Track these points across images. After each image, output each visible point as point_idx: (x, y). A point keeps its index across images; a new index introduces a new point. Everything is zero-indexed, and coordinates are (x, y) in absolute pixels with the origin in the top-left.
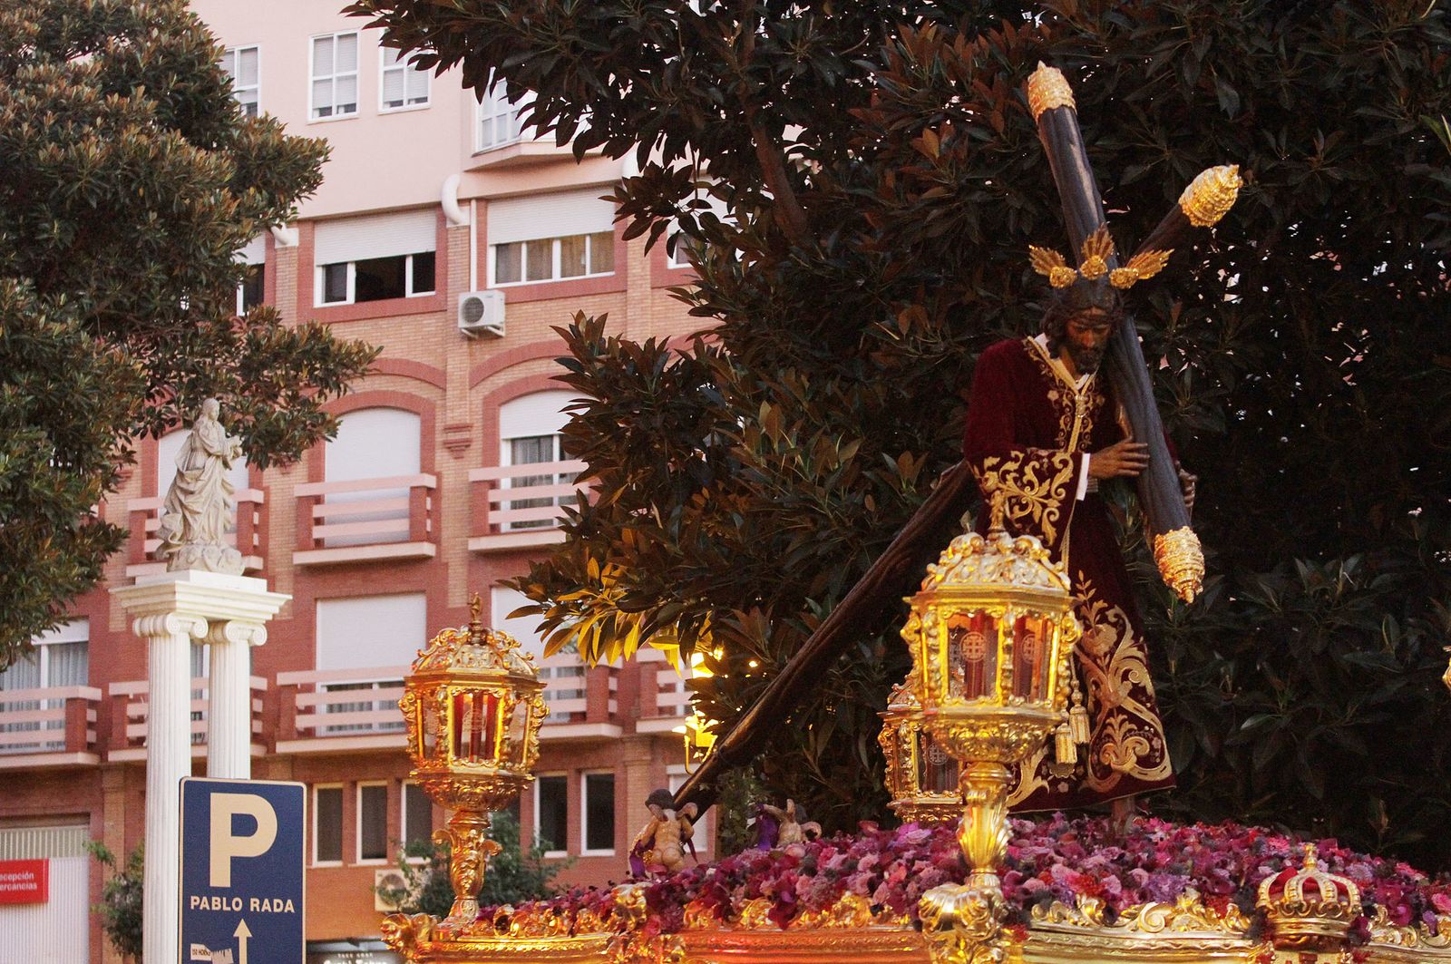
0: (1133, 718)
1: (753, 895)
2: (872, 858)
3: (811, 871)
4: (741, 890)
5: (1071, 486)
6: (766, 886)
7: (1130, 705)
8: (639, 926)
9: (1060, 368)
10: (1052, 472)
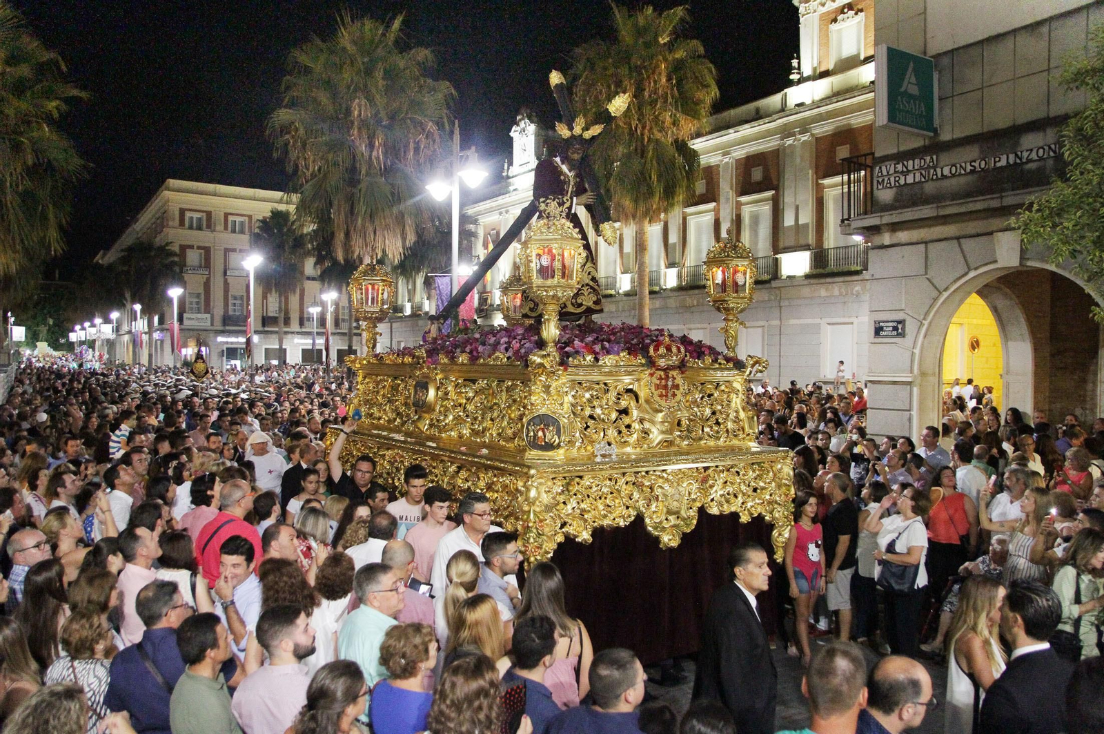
0: (592, 288)
1: (463, 352)
2: (505, 339)
3: (484, 344)
4: (458, 350)
5: (570, 208)
6: (468, 350)
7: (591, 283)
8: (424, 362)
9: (564, 168)
10: (563, 203)
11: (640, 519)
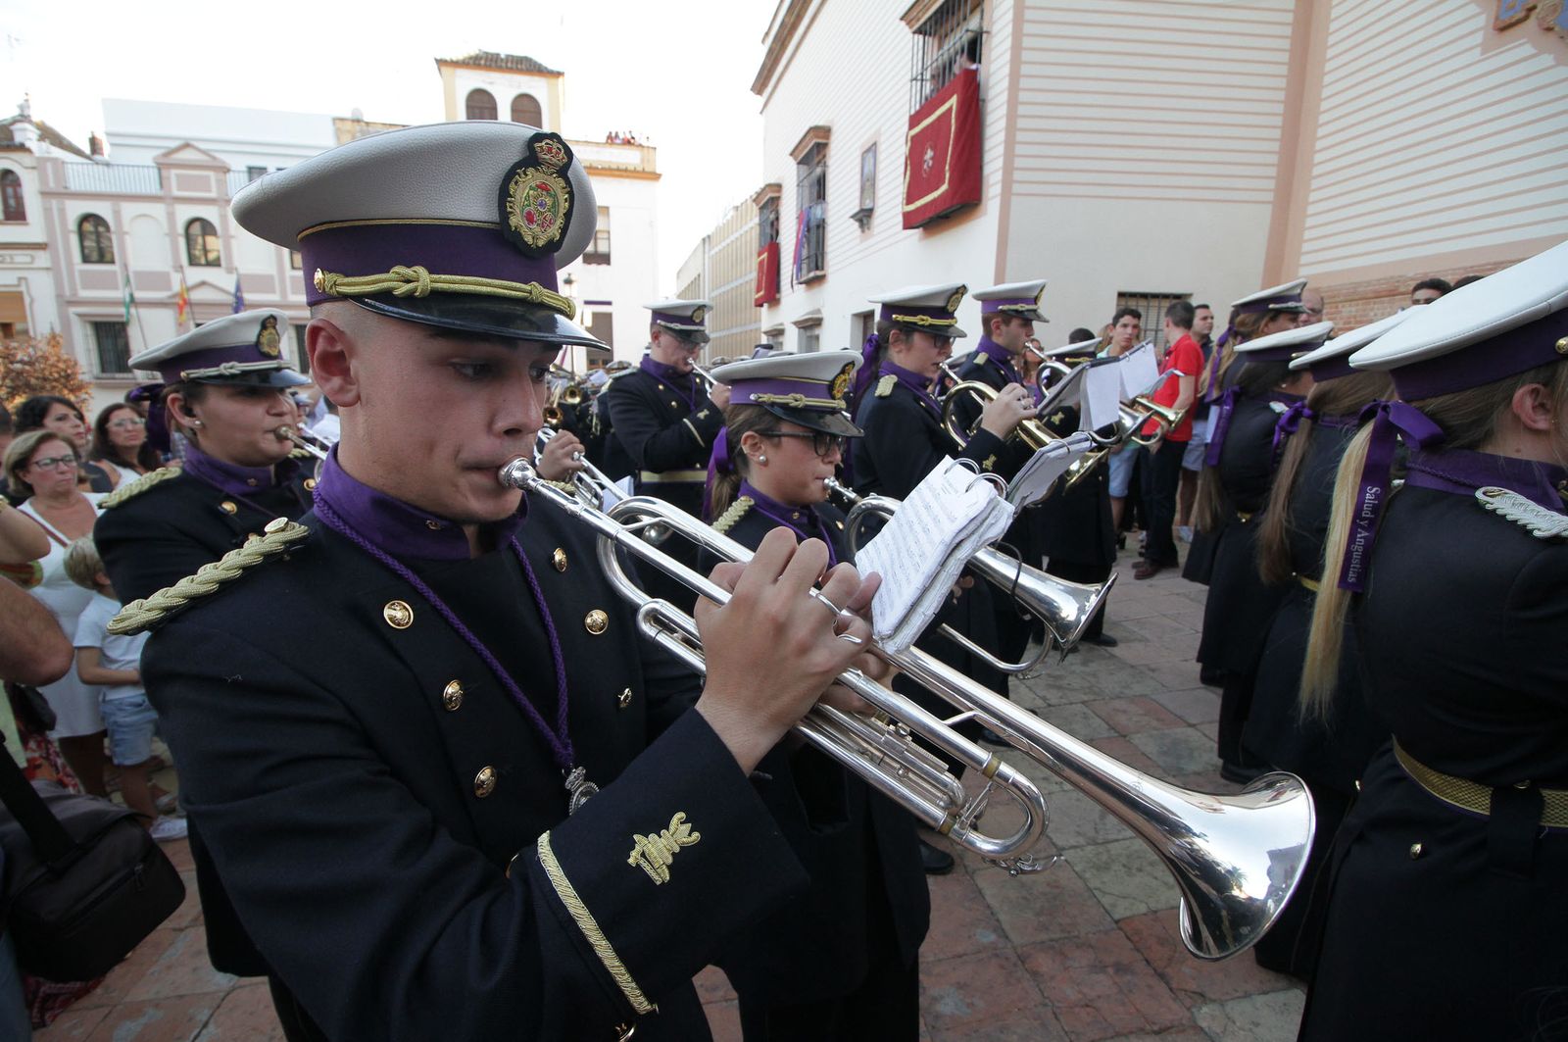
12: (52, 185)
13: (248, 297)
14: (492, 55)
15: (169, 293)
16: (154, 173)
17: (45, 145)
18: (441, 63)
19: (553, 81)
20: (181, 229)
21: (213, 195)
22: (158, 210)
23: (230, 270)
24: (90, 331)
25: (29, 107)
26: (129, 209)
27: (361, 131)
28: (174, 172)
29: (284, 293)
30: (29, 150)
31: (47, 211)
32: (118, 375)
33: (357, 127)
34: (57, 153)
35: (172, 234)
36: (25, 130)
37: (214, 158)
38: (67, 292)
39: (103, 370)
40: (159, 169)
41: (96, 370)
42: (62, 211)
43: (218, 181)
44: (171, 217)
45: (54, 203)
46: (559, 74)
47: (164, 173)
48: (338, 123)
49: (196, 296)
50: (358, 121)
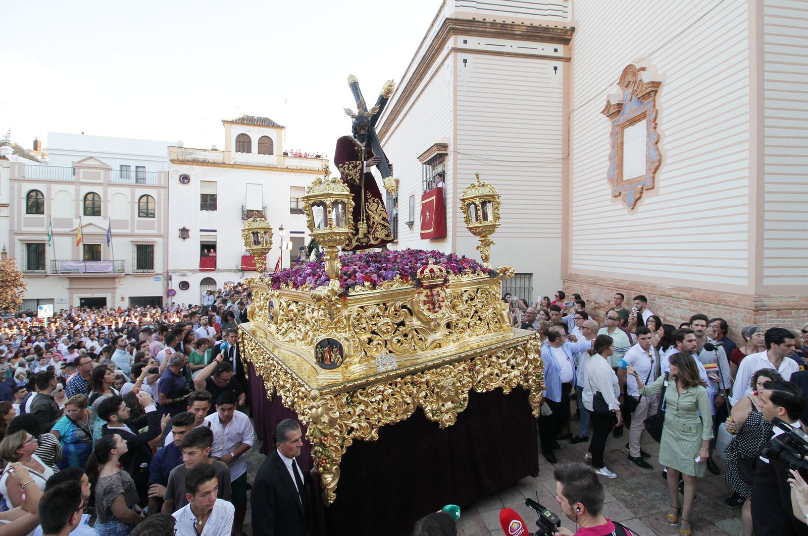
11: (420, 411)
12: (16, 176)
13: (113, 231)
14: (251, 117)
15: (71, 229)
16: (71, 170)
17: (16, 156)
18: (225, 122)
19: (279, 130)
20: (82, 198)
21: (101, 181)
22: (71, 188)
23: (105, 218)
24: (25, 248)
25: (10, 137)
26: (55, 188)
27: (182, 152)
28: (82, 170)
29: (133, 229)
30: (7, 159)
31: (12, 188)
32: (36, 271)
33: (180, 150)
34: (22, 160)
35: (77, 200)
36: (7, 149)
37: (103, 163)
38: (16, 228)
39: (29, 268)
40: (74, 169)
41: (25, 268)
42: (20, 188)
43: (105, 175)
44: (78, 191)
45: (16, 184)
46: (283, 127)
47: (77, 171)
48: (171, 149)
49: (85, 230)
50: (181, 148)
